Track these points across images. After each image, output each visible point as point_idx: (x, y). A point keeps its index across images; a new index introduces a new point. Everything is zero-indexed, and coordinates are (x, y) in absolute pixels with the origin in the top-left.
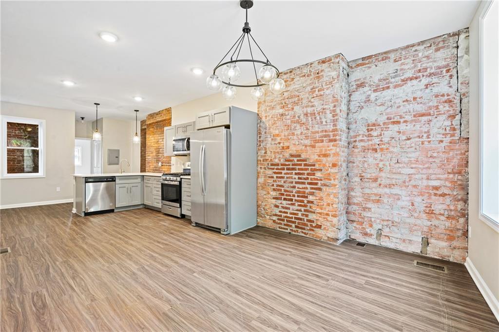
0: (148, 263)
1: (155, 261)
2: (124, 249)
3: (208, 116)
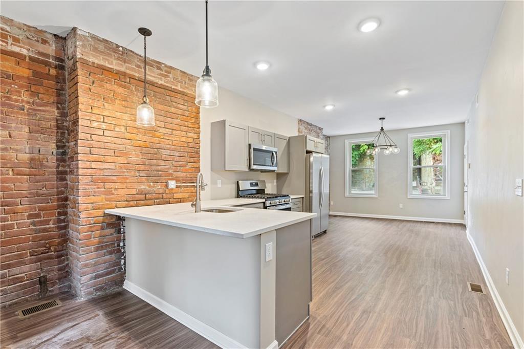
3: (314, 141)
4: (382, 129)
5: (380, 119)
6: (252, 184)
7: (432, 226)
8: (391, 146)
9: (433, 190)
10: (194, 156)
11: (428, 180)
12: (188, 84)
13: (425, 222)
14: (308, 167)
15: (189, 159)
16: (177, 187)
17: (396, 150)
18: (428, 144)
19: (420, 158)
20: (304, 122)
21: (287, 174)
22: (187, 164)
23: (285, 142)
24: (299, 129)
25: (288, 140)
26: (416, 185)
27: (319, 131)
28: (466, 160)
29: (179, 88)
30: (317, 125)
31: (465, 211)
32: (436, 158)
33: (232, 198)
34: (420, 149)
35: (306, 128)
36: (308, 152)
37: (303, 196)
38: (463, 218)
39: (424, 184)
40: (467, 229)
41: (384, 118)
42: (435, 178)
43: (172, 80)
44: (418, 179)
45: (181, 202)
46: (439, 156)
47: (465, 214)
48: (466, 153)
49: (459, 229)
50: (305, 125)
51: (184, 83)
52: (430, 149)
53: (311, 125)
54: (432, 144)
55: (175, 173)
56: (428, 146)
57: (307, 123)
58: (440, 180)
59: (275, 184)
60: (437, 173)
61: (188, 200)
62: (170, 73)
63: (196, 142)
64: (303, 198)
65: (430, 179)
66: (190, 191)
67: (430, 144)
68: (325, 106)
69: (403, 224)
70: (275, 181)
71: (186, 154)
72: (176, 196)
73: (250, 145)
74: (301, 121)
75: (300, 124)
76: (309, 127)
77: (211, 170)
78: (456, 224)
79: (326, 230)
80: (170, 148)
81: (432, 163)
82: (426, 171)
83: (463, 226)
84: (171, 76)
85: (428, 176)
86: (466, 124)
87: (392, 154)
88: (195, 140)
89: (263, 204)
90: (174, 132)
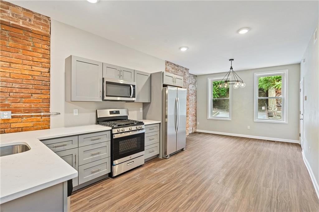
3: (172, 77)
4: (231, 68)
5: (230, 60)
6: (111, 113)
7: (272, 145)
8: (238, 81)
9: (275, 113)
10: (42, 88)
11: (272, 106)
12: (34, 21)
13: (268, 141)
14: (164, 97)
15: (34, 91)
16: (13, 117)
17: (242, 85)
18: (272, 82)
19: (267, 91)
20: (171, 64)
21: (149, 103)
22: (32, 95)
23: (147, 78)
24: (166, 68)
25: (149, 75)
26: (264, 109)
27: (185, 70)
28: (301, 93)
29: (21, 24)
30: (184, 67)
31: (300, 134)
32: (278, 92)
33: (91, 124)
34: (267, 85)
35: (173, 68)
36: (165, 86)
37: (160, 122)
38: (299, 139)
39: (269, 108)
40: (303, 150)
41: (233, 60)
42: (277, 105)
43: (11, 16)
44: (266, 105)
45: (22, 131)
46: (280, 90)
47: (300, 136)
48: (301, 87)
49: (295, 148)
50: (173, 66)
51: (28, 20)
52: (274, 85)
53: (178, 66)
54: (275, 82)
55: (13, 104)
56: (272, 83)
57: (174, 64)
58: (281, 106)
59: (141, 111)
60: (279, 102)
61: (33, 129)
62: (8, 9)
63: (44, 75)
64: (160, 123)
65: (274, 106)
66: (35, 120)
67: (274, 82)
68: (180, 48)
69: (249, 142)
70: (141, 109)
71: (31, 86)
72: (13, 125)
73: (103, 79)
74: (168, 62)
75: (167, 65)
76: (176, 67)
77: (65, 101)
78: (292, 144)
79: (183, 149)
80: (7, 80)
81: (275, 95)
82: (271, 100)
83: (299, 146)
84: (9, 11)
85: (273, 103)
86: (301, 65)
87: (239, 87)
88: (43, 73)
89: (110, 131)
90: (13, 65)
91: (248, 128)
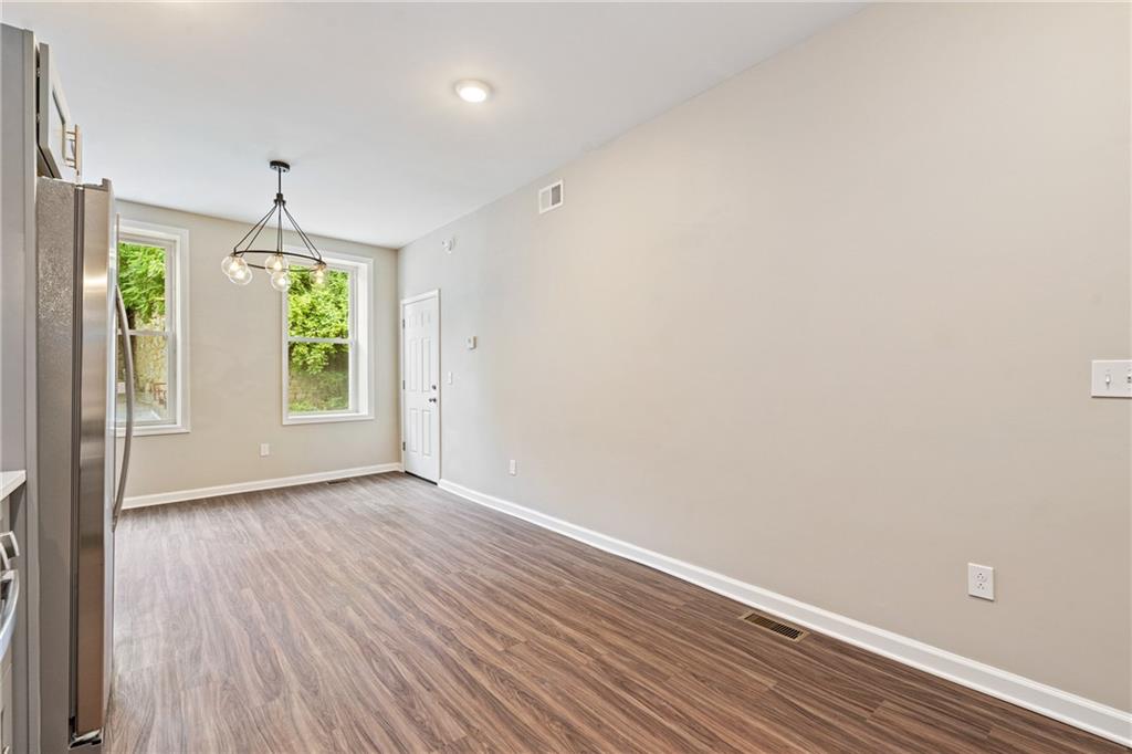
0: (394, 570)
1: (380, 573)
2: (447, 609)
3: (63, 121)
4: (280, 199)
5: (274, 163)
31: (404, 443)
37: (22, 478)
38: (399, 459)
47: (404, 449)
91: (263, 454)
